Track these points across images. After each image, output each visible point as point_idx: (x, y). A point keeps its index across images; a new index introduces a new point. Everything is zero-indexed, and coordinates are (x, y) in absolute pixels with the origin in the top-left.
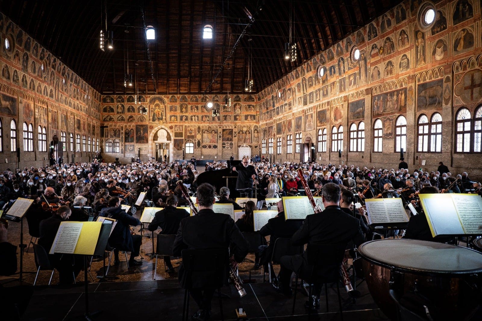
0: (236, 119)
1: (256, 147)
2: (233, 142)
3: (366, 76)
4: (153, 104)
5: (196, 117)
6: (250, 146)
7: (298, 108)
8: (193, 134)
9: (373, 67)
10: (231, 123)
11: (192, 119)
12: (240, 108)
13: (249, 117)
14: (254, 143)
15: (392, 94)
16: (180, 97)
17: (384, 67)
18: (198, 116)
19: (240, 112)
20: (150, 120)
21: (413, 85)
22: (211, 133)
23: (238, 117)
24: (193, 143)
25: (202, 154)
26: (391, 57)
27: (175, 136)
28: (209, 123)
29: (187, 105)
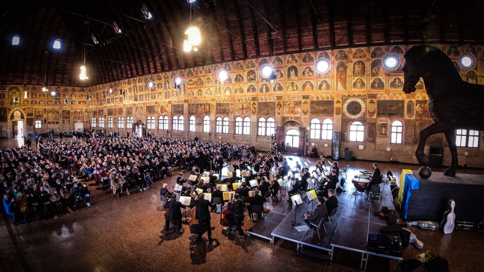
0: (72, 103)
1: (87, 122)
2: (70, 119)
3: (185, 93)
4: (11, 92)
5: (43, 102)
6: (83, 122)
7: (128, 102)
8: (41, 114)
9: (189, 90)
10: (69, 106)
11: (40, 103)
12: (75, 97)
13: (82, 102)
14: (85, 120)
15: (201, 105)
16: (32, 87)
17: (197, 91)
18: (44, 101)
19: (75, 99)
20: (8, 104)
21: (214, 103)
22: (54, 113)
23: (73, 102)
24: (41, 120)
25: (48, 129)
26: (201, 88)
27: (28, 116)
28: (53, 106)
29: (36, 93)
